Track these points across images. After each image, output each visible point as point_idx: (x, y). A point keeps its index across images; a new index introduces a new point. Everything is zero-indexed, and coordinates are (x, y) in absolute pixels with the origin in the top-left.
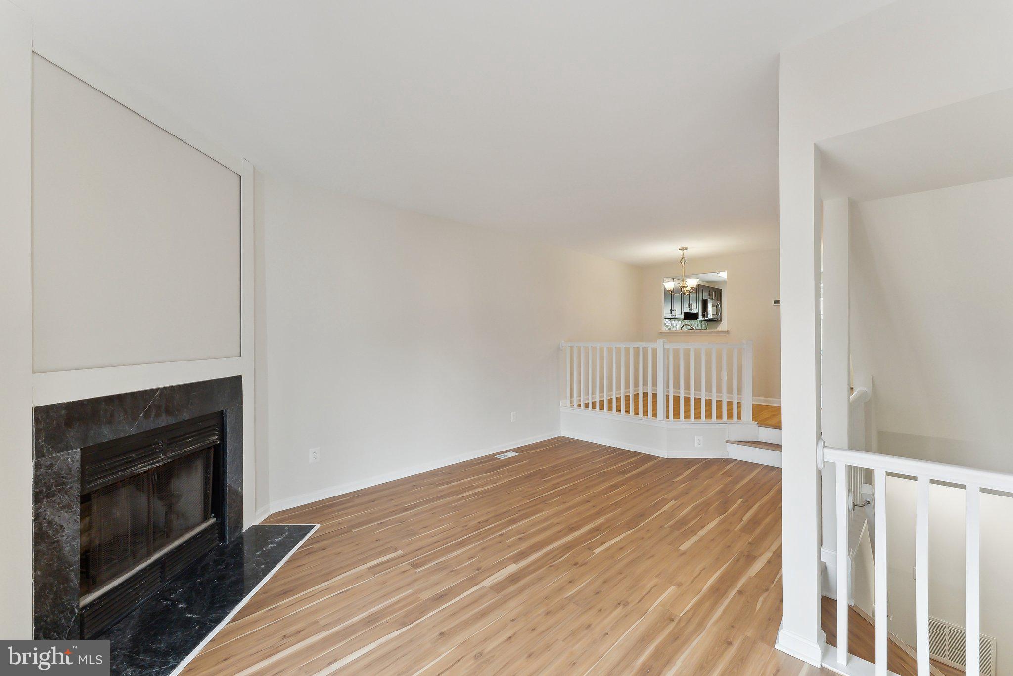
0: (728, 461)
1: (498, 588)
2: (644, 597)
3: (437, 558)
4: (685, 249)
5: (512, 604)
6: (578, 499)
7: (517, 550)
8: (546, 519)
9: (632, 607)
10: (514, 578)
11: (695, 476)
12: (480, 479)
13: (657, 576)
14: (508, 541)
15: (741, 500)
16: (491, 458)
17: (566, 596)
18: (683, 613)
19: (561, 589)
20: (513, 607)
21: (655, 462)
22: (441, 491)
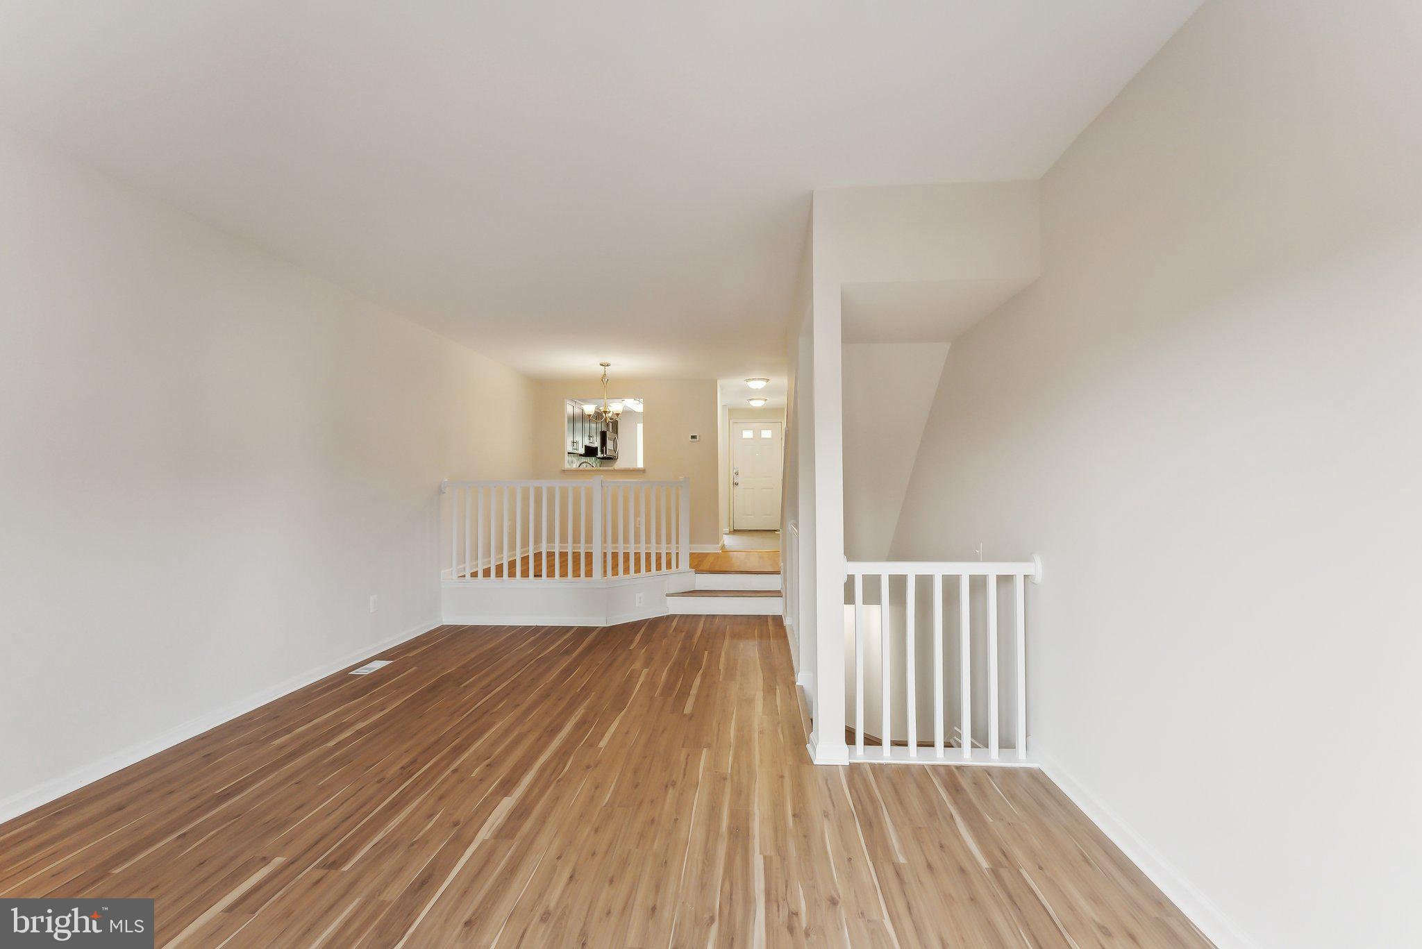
0: (670, 618)
1: (506, 832)
2: (685, 769)
3: (366, 839)
4: (608, 365)
5: (543, 840)
6: (532, 697)
7: (495, 781)
8: (508, 731)
9: (681, 784)
10: (519, 813)
11: (647, 639)
12: (349, 711)
13: (683, 747)
14: (473, 775)
15: (706, 653)
16: (343, 677)
17: (604, 804)
18: (730, 769)
19: (592, 800)
20: (546, 846)
21: (594, 633)
22: (282, 747)
